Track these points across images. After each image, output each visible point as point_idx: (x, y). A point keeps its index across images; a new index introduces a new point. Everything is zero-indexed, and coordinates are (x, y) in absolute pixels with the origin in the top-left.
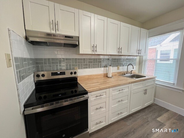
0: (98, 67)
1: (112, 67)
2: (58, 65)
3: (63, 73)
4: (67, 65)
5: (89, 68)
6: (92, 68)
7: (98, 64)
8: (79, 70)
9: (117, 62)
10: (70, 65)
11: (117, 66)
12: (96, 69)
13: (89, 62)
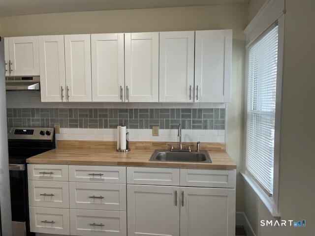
0: (101, 127)
1: (127, 128)
2: (30, 119)
3: (30, 132)
4: (43, 120)
5: (81, 127)
6: (86, 127)
7: (101, 120)
8: (62, 129)
9: (151, 117)
10: (47, 120)
11: (151, 127)
12: (96, 129)
13: (81, 116)
